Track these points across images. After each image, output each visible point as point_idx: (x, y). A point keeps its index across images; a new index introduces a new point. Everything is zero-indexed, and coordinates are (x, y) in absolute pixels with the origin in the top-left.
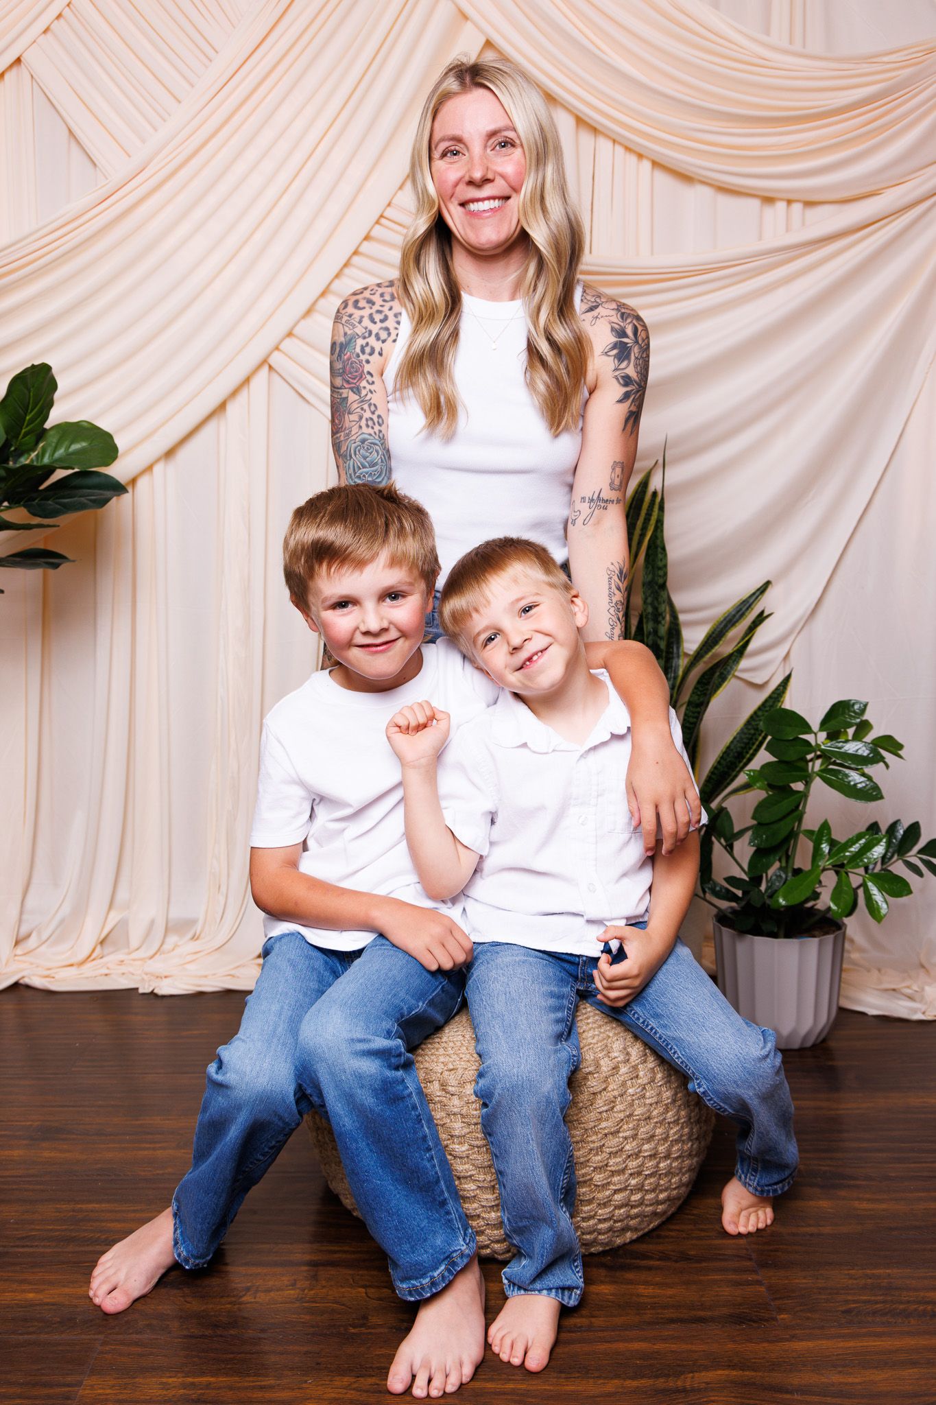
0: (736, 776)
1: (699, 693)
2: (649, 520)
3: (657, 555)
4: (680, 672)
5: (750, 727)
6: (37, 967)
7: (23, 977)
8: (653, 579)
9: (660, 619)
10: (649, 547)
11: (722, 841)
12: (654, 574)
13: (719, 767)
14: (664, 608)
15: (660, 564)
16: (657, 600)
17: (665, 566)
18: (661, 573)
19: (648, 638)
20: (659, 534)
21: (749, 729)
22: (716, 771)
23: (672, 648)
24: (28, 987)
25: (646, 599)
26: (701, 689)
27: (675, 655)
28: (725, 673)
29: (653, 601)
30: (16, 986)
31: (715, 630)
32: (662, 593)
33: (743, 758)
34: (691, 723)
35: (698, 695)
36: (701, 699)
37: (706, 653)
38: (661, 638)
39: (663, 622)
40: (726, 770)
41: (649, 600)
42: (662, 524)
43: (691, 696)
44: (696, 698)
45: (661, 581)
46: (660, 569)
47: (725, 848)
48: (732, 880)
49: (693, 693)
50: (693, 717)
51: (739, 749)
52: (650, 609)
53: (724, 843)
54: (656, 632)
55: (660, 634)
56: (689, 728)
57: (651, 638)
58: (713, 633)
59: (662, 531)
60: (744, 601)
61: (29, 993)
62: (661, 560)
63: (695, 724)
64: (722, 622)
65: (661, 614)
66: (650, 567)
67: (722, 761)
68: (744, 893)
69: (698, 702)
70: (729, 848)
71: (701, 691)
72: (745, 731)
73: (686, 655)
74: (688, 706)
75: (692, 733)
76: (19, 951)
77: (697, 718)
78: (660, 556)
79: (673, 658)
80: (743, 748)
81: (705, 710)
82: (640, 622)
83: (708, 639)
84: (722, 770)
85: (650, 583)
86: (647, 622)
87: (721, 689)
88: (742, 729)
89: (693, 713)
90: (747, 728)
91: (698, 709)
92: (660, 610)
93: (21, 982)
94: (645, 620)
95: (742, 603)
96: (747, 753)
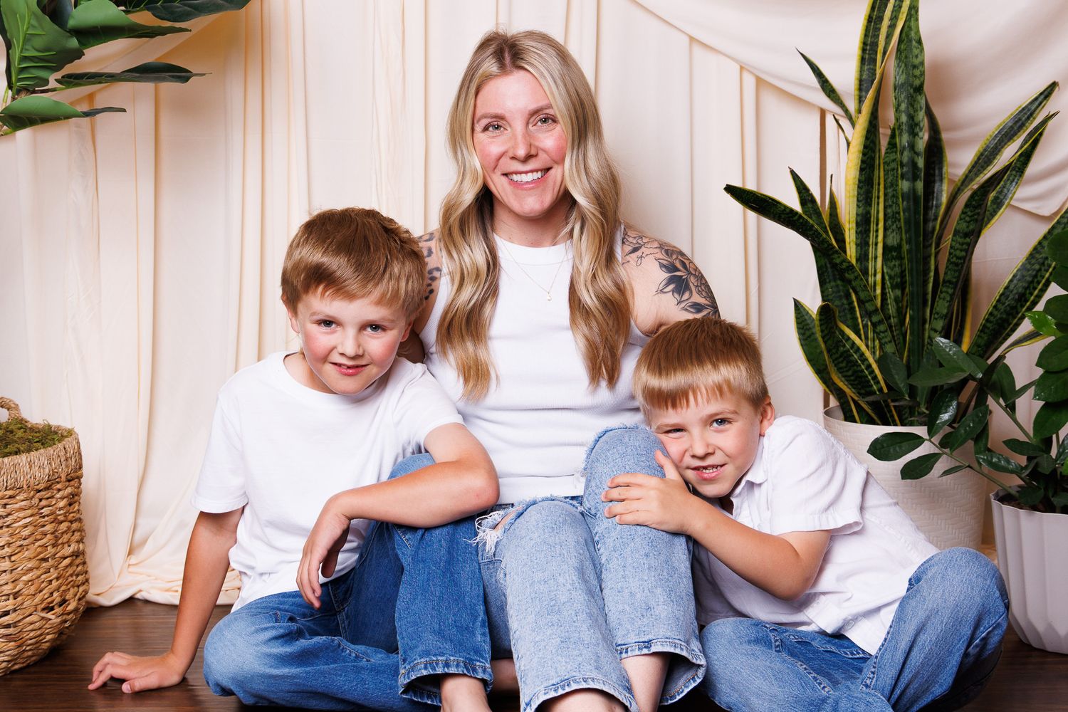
0: (1018, 325)
1: (968, 219)
2: (900, 7)
3: (911, 49)
4: (944, 199)
5: (1033, 261)
6: (156, 579)
7: (140, 591)
8: (907, 79)
9: (917, 130)
10: (900, 41)
11: (1001, 401)
12: (908, 74)
13: (995, 313)
14: (921, 116)
15: (916, 62)
16: (912, 106)
17: (922, 63)
18: (917, 72)
19: (902, 154)
20: (913, 23)
21: (1033, 265)
22: (992, 319)
23: (934, 170)
24: (147, 602)
25: (899, 105)
26: (969, 213)
27: (937, 178)
28: (1002, 197)
29: (908, 108)
30: (131, 600)
31: (988, 146)
32: (919, 97)
33: (1026, 301)
34: (958, 258)
35: (966, 222)
36: (971, 227)
37: (977, 175)
38: (918, 154)
39: (921, 134)
40: (1004, 316)
41: (903, 106)
42: (917, 11)
43: (958, 224)
44: (965, 225)
45: (917, 82)
46: (915, 67)
47: (1005, 410)
48: (1013, 444)
49: (961, 219)
50: (961, 251)
51: (1020, 290)
52: (904, 118)
53: (1003, 404)
54: (912, 146)
55: (916, 150)
56: (957, 265)
57: (906, 153)
58: (985, 150)
59: (917, 20)
60: (1023, 109)
61: (149, 608)
62: (917, 56)
63: (964, 258)
64: (996, 136)
65: (917, 125)
66: (903, 65)
67: (1000, 306)
68: (1030, 459)
69: (966, 230)
70: (1011, 408)
71: (970, 217)
72: (1028, 266)
73: (951, 181)
74: (954, 235)
75: (960, 271)
76: (133, 560)
77: (966, 251)
78: (916, 51)
79: (934, 182)
80: (1026, 289)
81: (977, 241)
82: (893, 136)
83: (979, 159)
84: (999, 316)
85: (903, 85)
86: (901, 135)
87: (996, 217)
88: (1023, 265)
89: (962, 244)
90: (1030, 263)
91: (968, 240)
92: (916, 120)
93: (138, 596)
94: (897, 133)
95: (1021, 112)
96: (1031, 294)
